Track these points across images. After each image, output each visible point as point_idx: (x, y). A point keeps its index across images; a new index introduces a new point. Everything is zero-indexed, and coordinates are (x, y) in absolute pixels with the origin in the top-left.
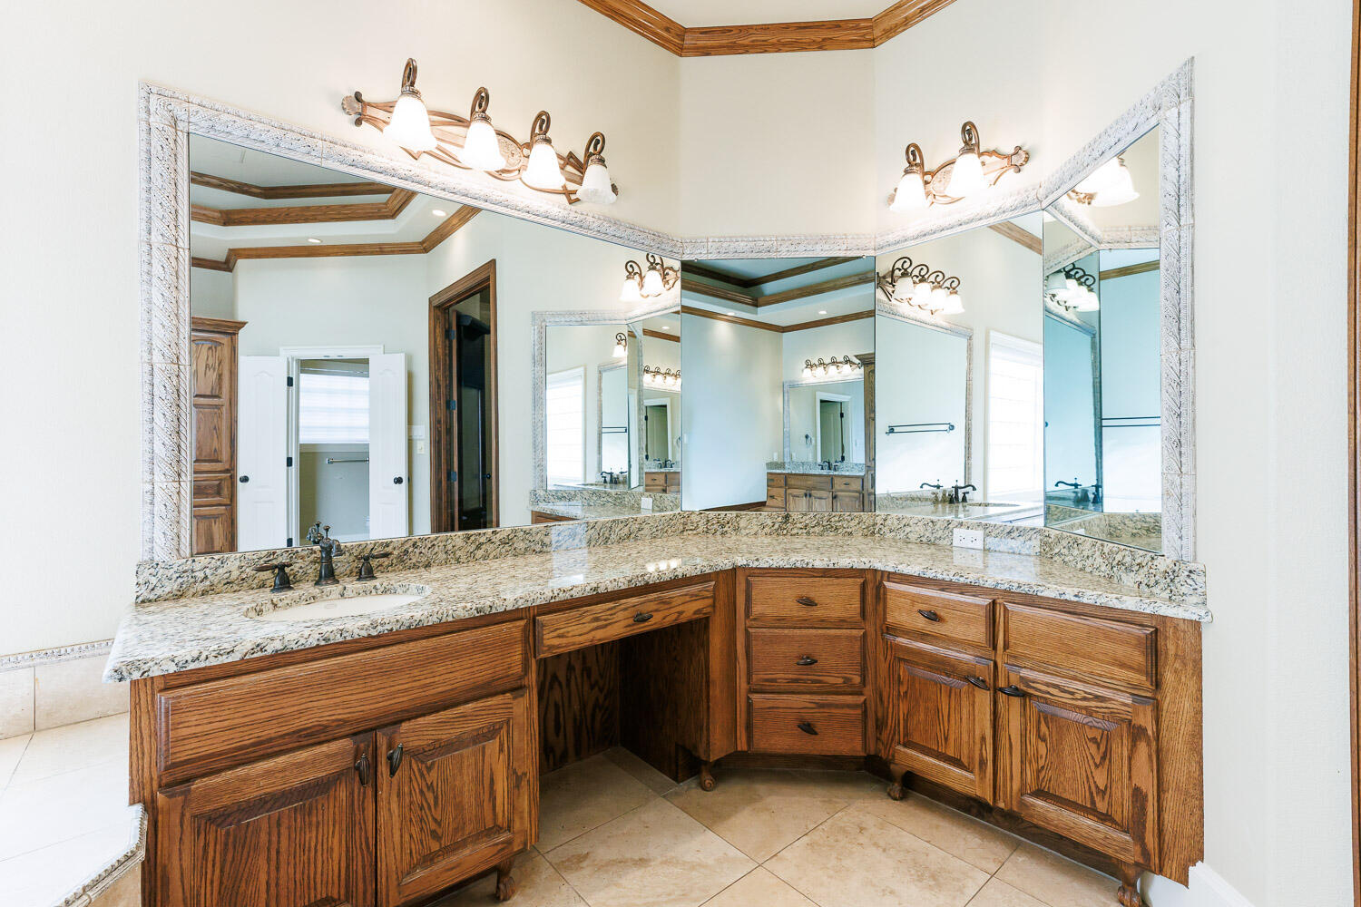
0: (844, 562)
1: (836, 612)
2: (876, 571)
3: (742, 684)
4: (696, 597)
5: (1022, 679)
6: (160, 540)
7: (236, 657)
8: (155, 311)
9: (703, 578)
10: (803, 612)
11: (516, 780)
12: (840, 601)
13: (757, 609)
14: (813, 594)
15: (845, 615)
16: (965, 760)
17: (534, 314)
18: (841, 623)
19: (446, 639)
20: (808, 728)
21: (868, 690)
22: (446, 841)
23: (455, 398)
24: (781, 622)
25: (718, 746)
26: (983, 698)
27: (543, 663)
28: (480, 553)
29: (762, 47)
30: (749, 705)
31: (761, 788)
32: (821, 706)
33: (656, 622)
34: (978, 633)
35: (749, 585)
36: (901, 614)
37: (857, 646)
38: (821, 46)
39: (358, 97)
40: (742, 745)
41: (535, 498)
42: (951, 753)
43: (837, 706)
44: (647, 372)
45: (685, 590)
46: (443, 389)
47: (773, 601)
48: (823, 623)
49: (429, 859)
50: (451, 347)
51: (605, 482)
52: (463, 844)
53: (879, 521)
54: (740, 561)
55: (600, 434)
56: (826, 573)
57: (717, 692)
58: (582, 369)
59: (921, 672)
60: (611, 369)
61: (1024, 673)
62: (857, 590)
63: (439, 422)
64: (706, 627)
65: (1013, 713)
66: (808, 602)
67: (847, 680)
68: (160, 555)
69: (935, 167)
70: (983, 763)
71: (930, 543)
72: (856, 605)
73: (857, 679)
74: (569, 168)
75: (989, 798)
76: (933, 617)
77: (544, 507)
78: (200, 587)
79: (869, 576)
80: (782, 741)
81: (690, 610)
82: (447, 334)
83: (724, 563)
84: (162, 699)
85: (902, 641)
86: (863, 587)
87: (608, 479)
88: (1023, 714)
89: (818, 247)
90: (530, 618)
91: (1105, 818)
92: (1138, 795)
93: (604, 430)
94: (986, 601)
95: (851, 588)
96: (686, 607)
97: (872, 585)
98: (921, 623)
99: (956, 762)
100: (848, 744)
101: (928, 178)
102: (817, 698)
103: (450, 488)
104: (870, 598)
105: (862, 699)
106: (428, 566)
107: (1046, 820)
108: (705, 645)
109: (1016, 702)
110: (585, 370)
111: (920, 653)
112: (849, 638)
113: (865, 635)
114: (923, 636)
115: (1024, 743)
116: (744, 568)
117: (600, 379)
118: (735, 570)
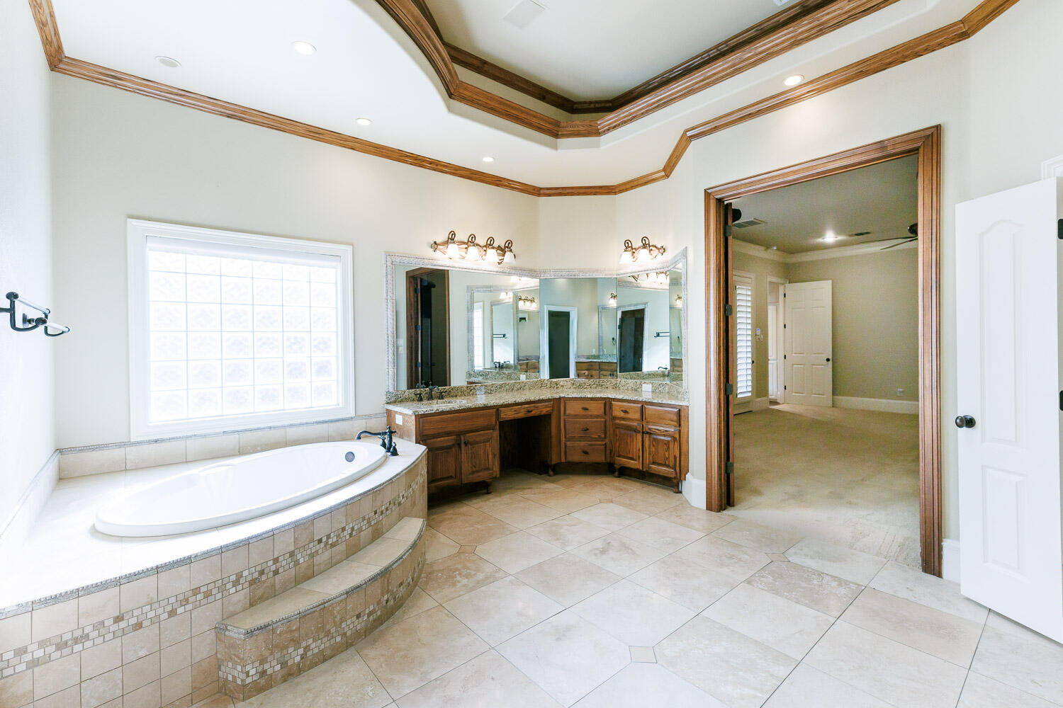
0: (598, 395)
1: (595, 413)
2: (609, 398)
3: (563, 439)
4: (547, 406)
5: (650, 429)
6: (391, 386)
7: (433, 412)
8: (389, 319)
9: (549, 400)
10: (583, 413)
11: (494, 456)
12: (597, 409)
13: (568, 412)
14: (587, 406)
15: (598, 414)
16: (635, 458)
17: (468, 287)
18: (597, 416)
19: (477, 412)
20: (586, 453)
21: (607, 440)
22: (477, 469)
23: (420, 324)
24: (576, 416)
25: (555, 460)
26: (639, 436)
27: (500, 423)
28: (471, 393)
29: (572, 194)
30: (566, 446)
31: (570, 476)
32: (591, 445)
33: (532, 414)
34: (637, 416)
35: (565, 404)
36: (617, 412)
37: (603, 424)
38: (595, 194)
39: (435, 243)
40: (563, 460)
41: (470, 375)
42: (631, 456)
43: (595, 445)
44: (520, 299)
45: (543, 404)
46: (413, 320)
47: (573, 409)
48: (591, 416)
49: (473, 473)
50: (417, 297)
51: (496, 367)
52: (481, 471)
53: (618, 382)
54: (562, 395)
55: (492, 338)
56: (592, 399)
57: (554, 440)
58: (482, 303)
59: (623, 431)
60: (498, 304)
61: (650, 427)
62: (602, 406)
63: (412, 337)
64: (550, 418)
65: (647, 438)
66: (586, 409)
67: (599, 436)
68: (391, 390)
69: (637, 247)
70: (639, 457)
71: (635, 390)
72: (603, 410)
73: (603, 436)
74: (499, 251)
75: (641, 468)
76: (626, 412)
77: (472, 379)
78: (399, 399)
79: (607, 401)
80: (576, 457)
81: (544, 411)
82: (416, 291)
83: (557, 396)
84: (421, 419)
85: (617, 421)
86: (605, 404)
87: (497, 366)
88: (650, 440)
89: (594, 274)
90: (498, 408)
91: (668, 466)
92: (675, 457)
93: (494, 336)
94: (640, 405)
95: (601, 404)
96: (543, 410)
97: (608, 403)
98: (622, 415)
99: (632, 459)
100: (599, 458)
101: (634, 250)
102: (589, 443)
103: (417, 370)
104: (607, 408)
105: (604, 443)
106: (456, 396)
107: (655, 470)
108: (550, 424)
109: (648, 436)
110: (484, 304)
111: (622, 424)
112: (600, 421)
113: (606, 421)
114: (623, 419)
115: (649, 448)
116: (563, 398)
117: (492, 310)
118: (560, 398)
